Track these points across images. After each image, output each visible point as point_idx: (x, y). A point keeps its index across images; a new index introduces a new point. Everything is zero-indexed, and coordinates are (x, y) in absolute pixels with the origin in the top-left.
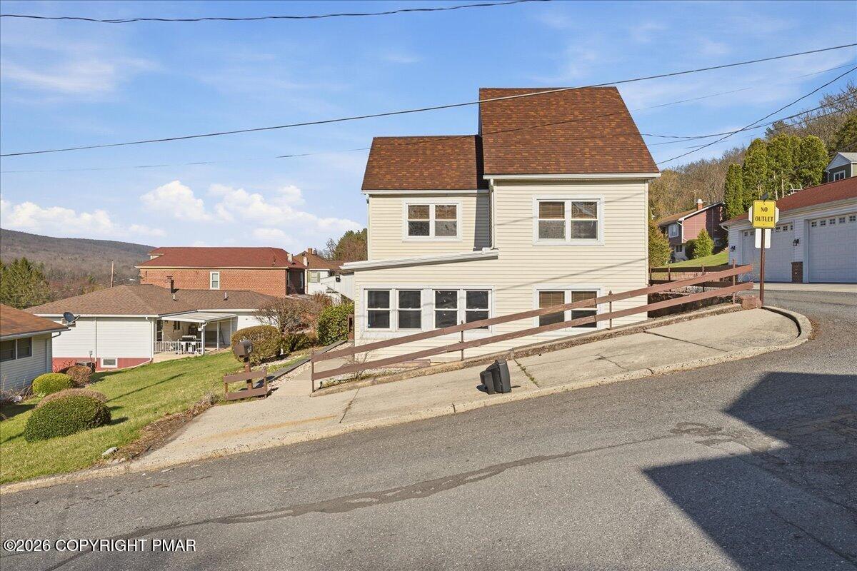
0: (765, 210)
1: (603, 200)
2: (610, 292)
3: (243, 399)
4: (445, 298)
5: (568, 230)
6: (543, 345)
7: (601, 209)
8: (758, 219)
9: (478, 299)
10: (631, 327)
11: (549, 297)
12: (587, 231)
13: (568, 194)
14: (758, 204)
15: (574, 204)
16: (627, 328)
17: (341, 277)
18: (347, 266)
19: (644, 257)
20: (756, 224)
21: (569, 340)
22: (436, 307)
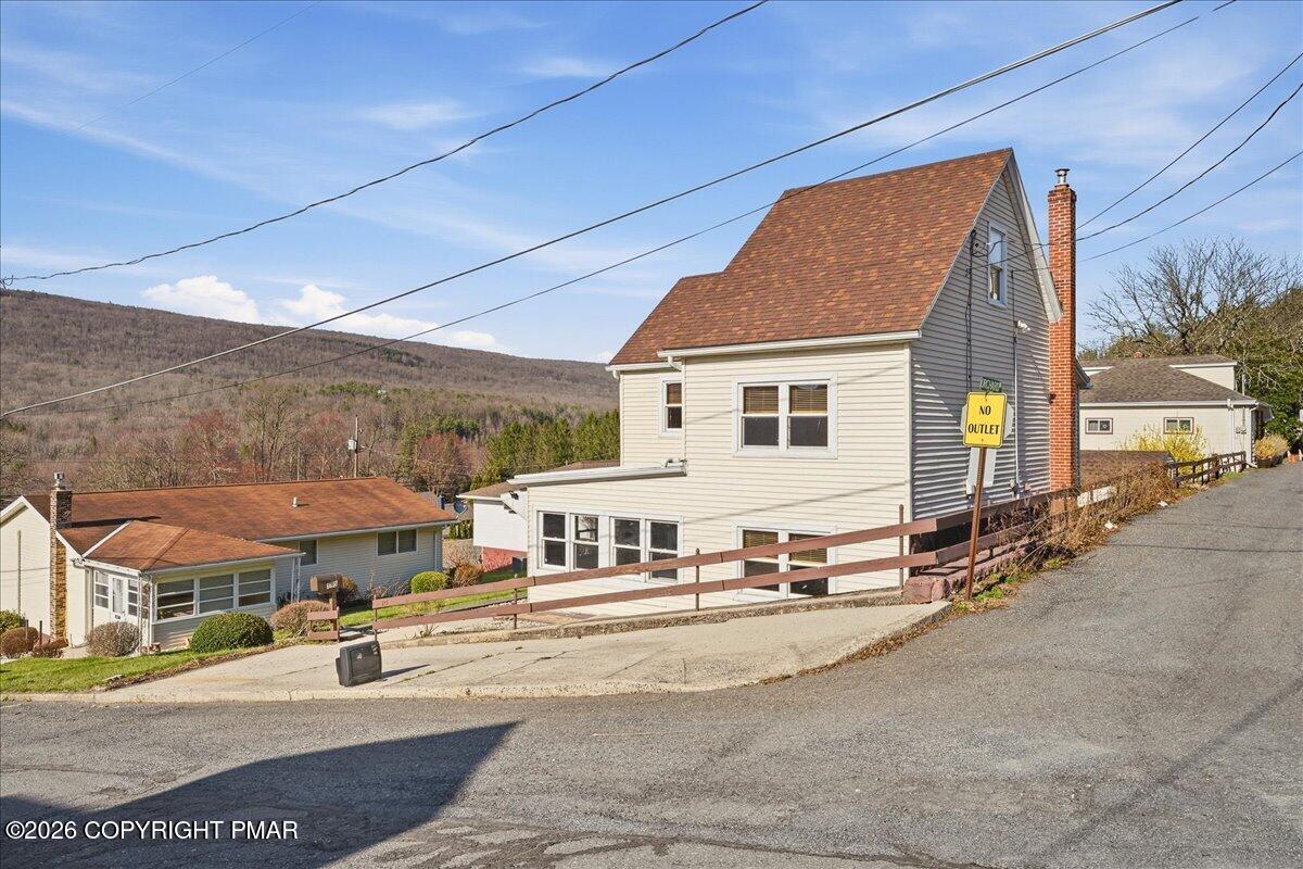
0: (986, 411)
1: (834, 380)
2: (698, 551)
3: (320, 641)
4: (627, 530)
5: (784, 432)
6: (597, 623)
7: (832, 396)
8: (973, 428)
9: (665, 534)
10: (716, 611)
11: (756, 539)
12: (811, 433)
13: (783, 373)
14: (976, 400)
15: (792, 388)
16: (710, 612)
17: (519, 493)
18: (520, 479)
19: (902, 481)
20: (971, 439)
21: (630, 620)
22: (617, 542)
